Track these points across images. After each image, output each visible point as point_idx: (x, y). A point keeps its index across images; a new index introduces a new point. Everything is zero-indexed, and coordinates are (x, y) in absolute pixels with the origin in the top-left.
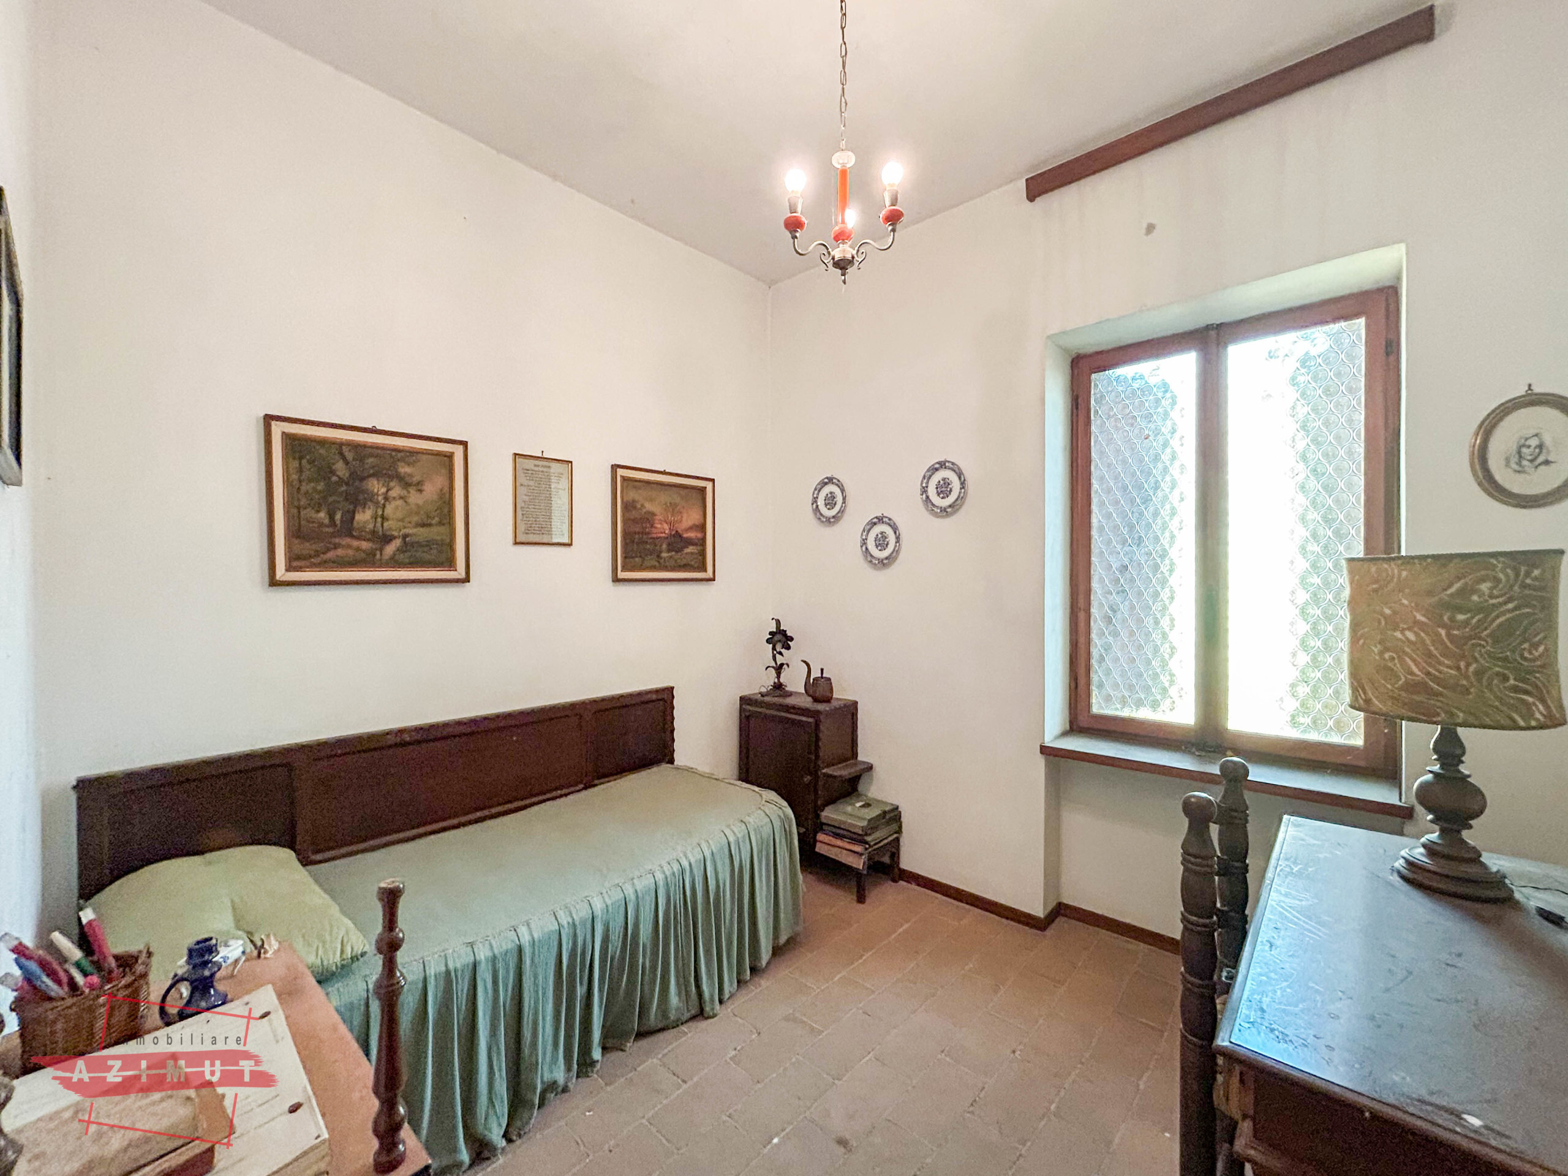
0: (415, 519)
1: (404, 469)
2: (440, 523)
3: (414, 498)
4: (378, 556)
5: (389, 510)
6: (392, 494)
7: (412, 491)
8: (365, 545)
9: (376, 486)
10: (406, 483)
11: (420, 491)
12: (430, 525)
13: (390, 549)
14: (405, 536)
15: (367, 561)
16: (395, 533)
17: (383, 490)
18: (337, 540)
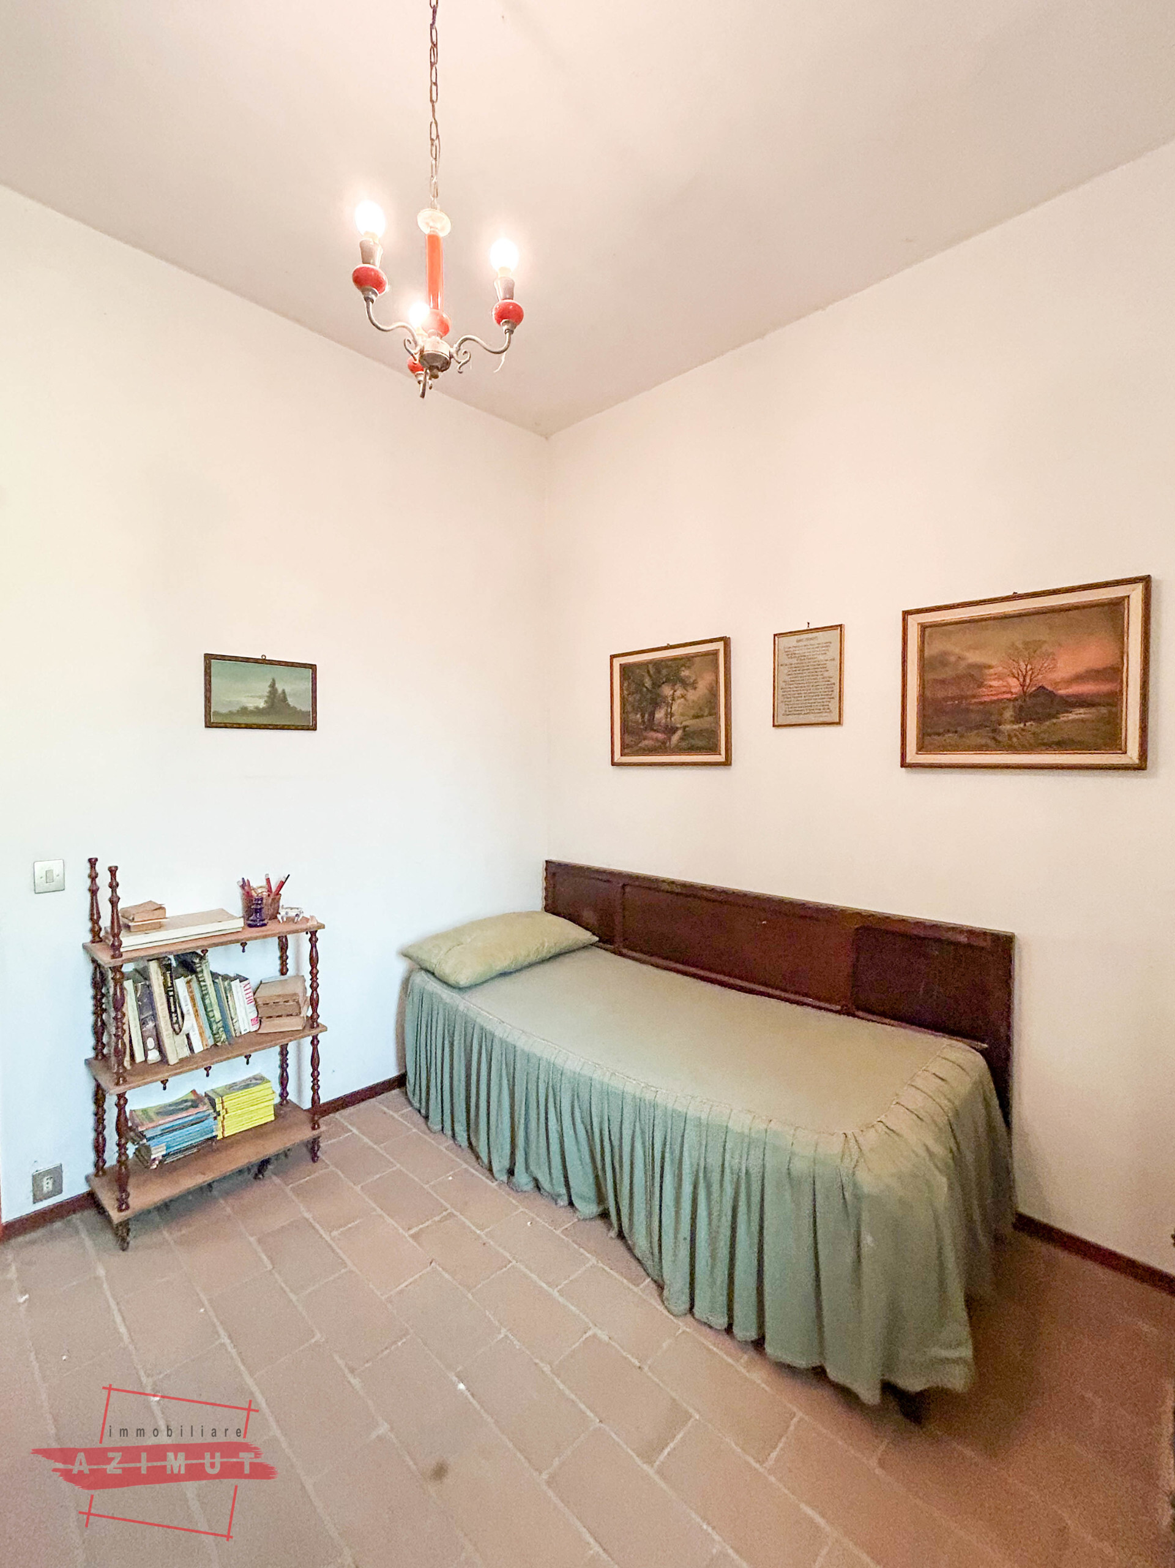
0: (692, 712)
1: (685, 673)
2: (710, 714)
3: (692, 695)
4: (668, 744)
5: (674, 707)
6: (678, 693)
7: (689, 688)
8: (660, 736)
9: (667, 691)
10: (684, 683)
11: (695, 688)
12: (702, 716)
13: (675, 738)
14: (685, 727)
15: (661, 748)
16: (679, 726)
17: (671, 692)
18: (645, 734)
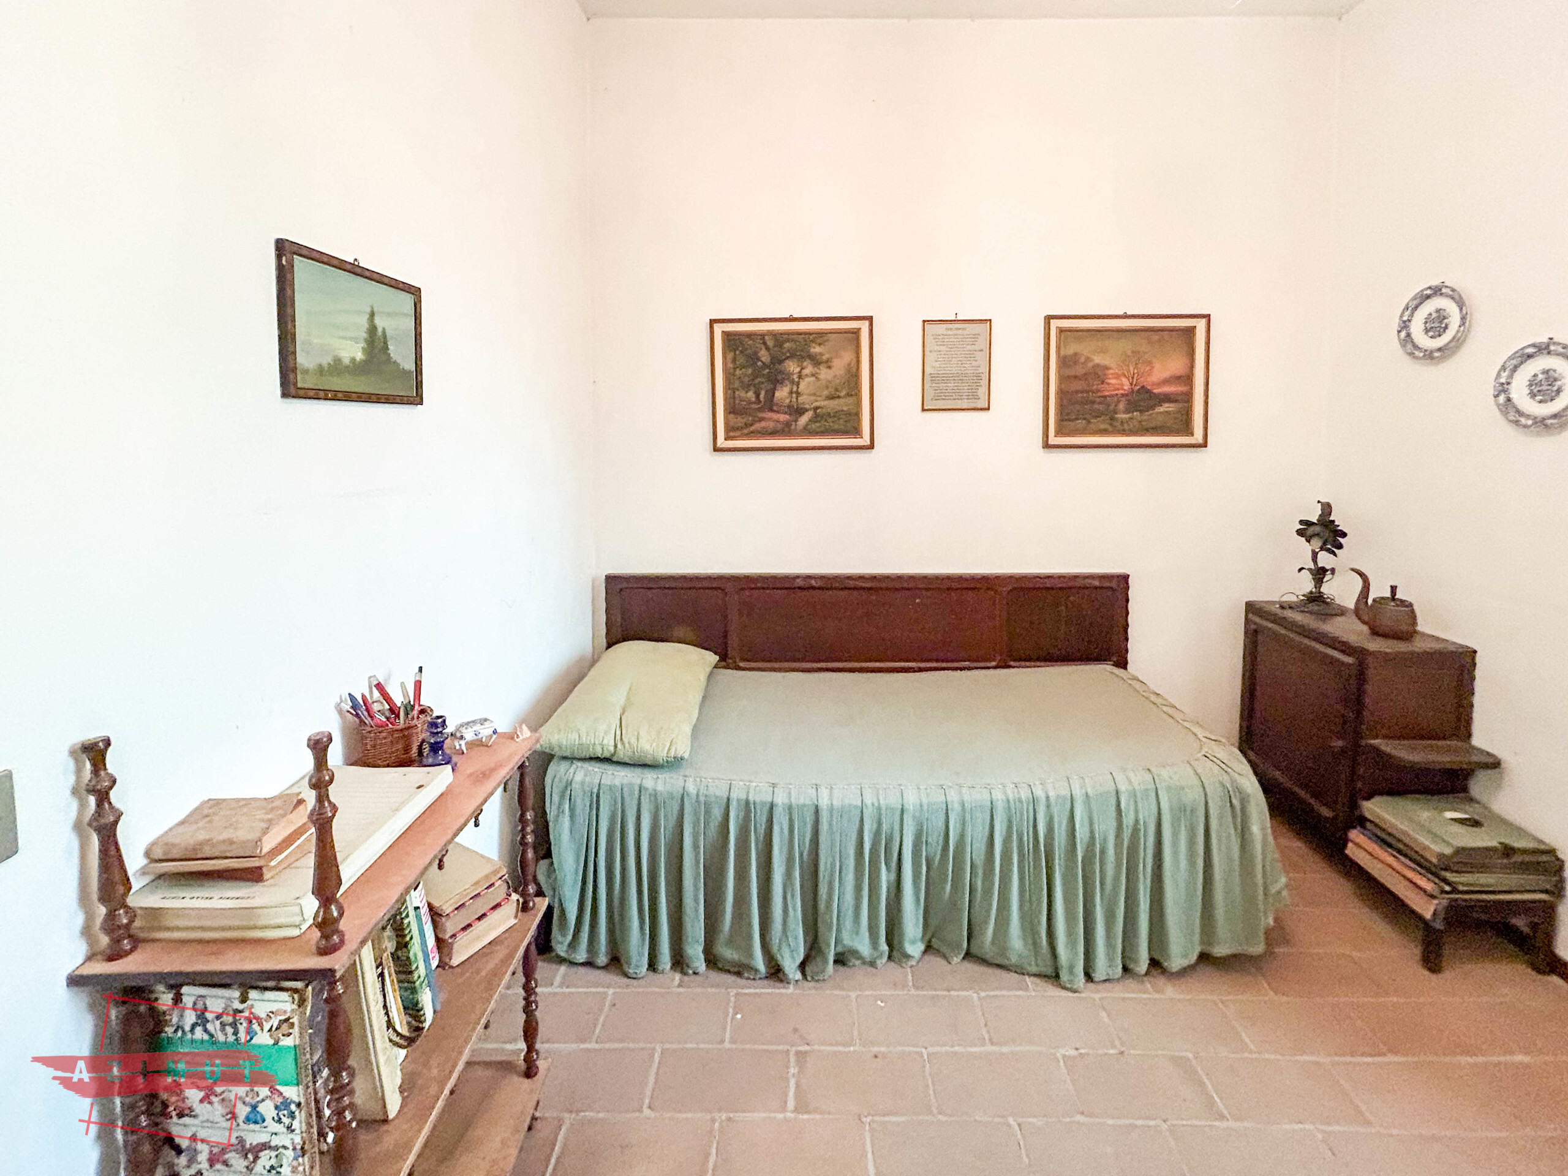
0: (826, 393)
1: (816, 349)
2: (849, 395)
3: (825, 374)
4: (793, 427)
5: (803, 386)
6: (806, 371)
7: (822, 367)
8: (783, 417)
9: (792, 367)
10: (816, 361)
11: (829, 367)
12: (839, 397)
13: (804, 420)
14: (816, 408)
15: (785, 431)
16: (807, 406)
17: (798, 369)
18: (760, 415)
